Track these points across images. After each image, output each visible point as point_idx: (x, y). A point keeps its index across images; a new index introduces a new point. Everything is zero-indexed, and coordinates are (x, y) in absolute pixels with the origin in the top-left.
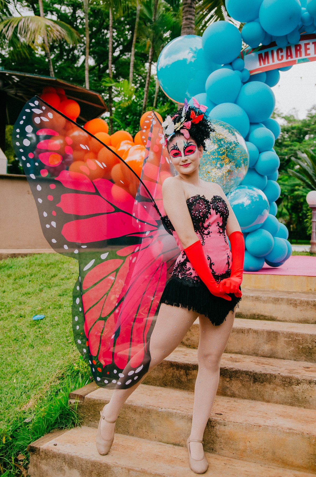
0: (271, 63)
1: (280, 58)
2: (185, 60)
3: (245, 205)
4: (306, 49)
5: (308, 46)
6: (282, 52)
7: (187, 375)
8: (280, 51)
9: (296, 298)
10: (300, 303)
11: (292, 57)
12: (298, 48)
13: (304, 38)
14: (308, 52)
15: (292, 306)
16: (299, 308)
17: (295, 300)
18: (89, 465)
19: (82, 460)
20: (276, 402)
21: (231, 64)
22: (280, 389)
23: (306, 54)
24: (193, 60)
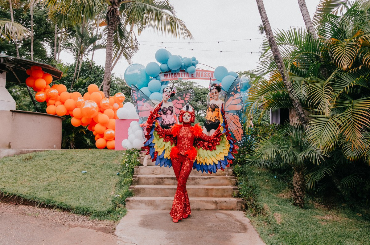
0: (169, 78)
1: (172, 77)
2: (137, 73)
4: (181, 75)
5: (182, 74)
6: (173, 74)
7: (162, 180)
11: (176, 77)
12: (179, 74)
13: (181, 71)
14: (182, 76)
18: (148, 201)
19: (145, 200)
20: (190, 185)
21: (155, 77)
22: (191, 181)
23: (181, 77)
24: (140, 73)
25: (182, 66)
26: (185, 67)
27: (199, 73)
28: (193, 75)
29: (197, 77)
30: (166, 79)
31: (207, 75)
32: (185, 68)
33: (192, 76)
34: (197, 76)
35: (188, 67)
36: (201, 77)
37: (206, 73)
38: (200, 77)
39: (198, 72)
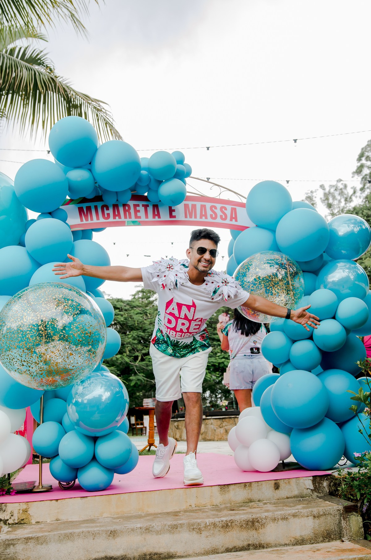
0: (95, 220)
1: (106, 216)
3: (104, 398)
4: (136, 211)
5: (138, 208)
6: (108, 209)
8: (105, 208)
9: (199, 521)
10: (205, 527)
11: (120, 218)
12: (127, 208)
13: (134, 197)
14: (139, 214)
15: (194, 532)
16: (204, 533)
17: (199, 524)
21: (50, 213)
23: (136, 217)
25: (140, 179)
26: (148, 185)
27: (194, 206)
28: (174, 214)
29: (188, 219)
30: (85, 222)
31: (219, 213)
32: (149, 189)
33: (171, 216)
34: (186, 217)
35: (160, 182)
36: (201, 218)
37: (216, 208)
38: (198, 219)
39: (190, 203)
